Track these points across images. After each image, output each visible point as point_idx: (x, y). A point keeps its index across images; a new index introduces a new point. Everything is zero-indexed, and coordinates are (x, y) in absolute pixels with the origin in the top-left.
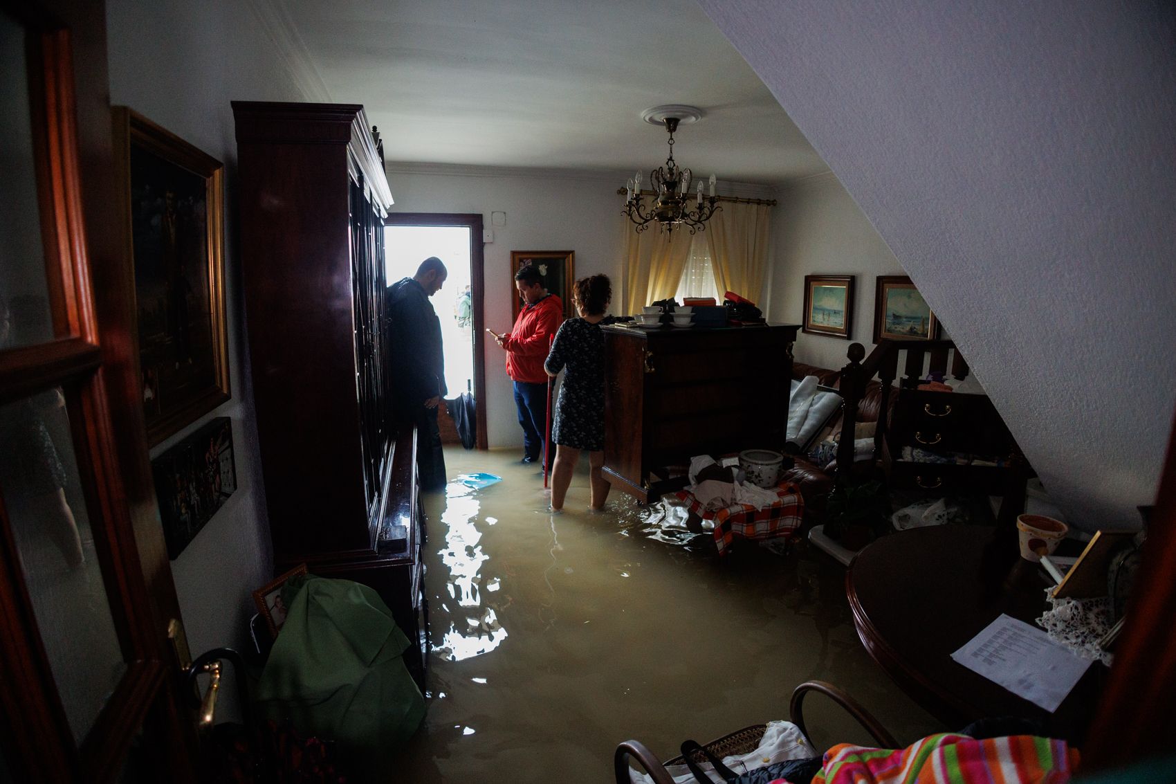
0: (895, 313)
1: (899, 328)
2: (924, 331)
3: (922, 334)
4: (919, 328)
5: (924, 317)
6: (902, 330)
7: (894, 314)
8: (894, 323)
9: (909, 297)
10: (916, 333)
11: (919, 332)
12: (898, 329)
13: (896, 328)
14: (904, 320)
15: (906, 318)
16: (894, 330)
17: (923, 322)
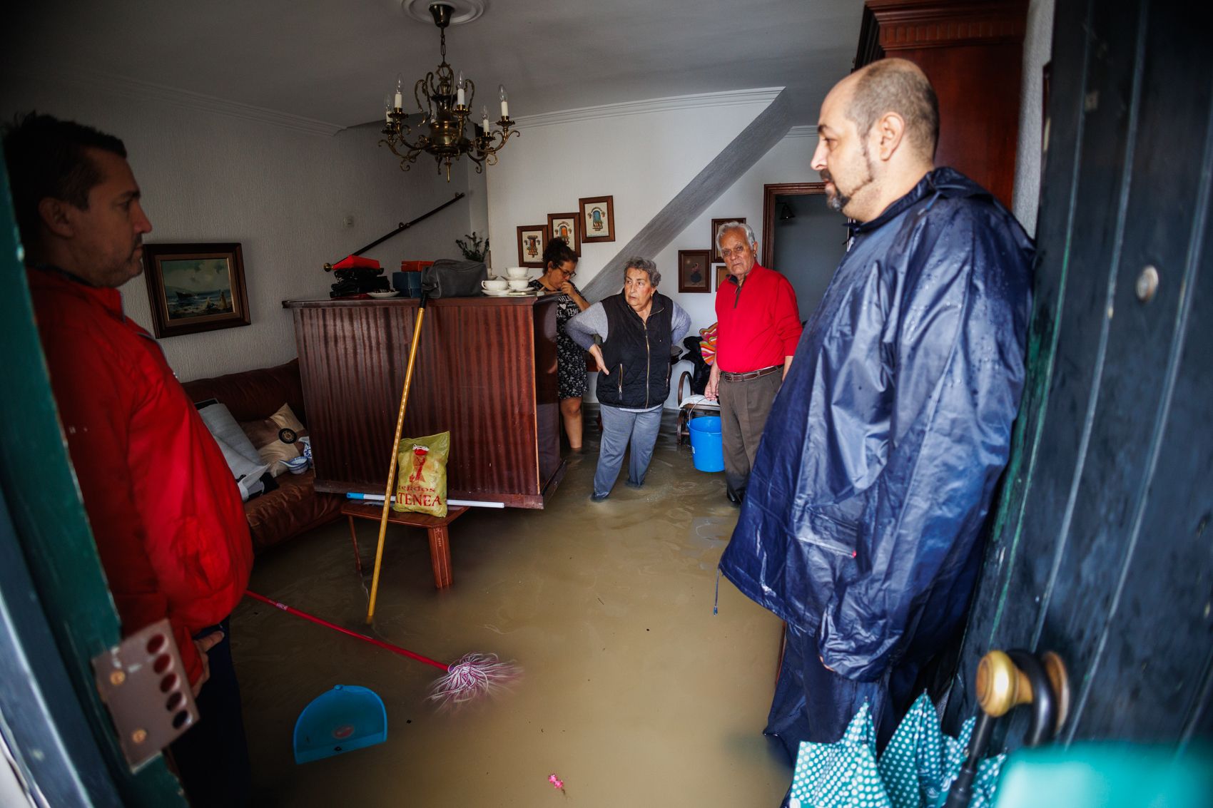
0: (179, 291)
1: (191, 309)
2: (226, 306)
3: (224, 309)
4: (219, 304)
5: (222, 290)
6: (195, 311)
7: (177, 293)
8: (182, 305)
9: (197, 269)
10: (217, 311)
11: (221, 308)
12: (190, 311)
13: (186, 310)
14: (196, 297)
15: (198, 295)
16: (184, 314)
17: (223, 296)
